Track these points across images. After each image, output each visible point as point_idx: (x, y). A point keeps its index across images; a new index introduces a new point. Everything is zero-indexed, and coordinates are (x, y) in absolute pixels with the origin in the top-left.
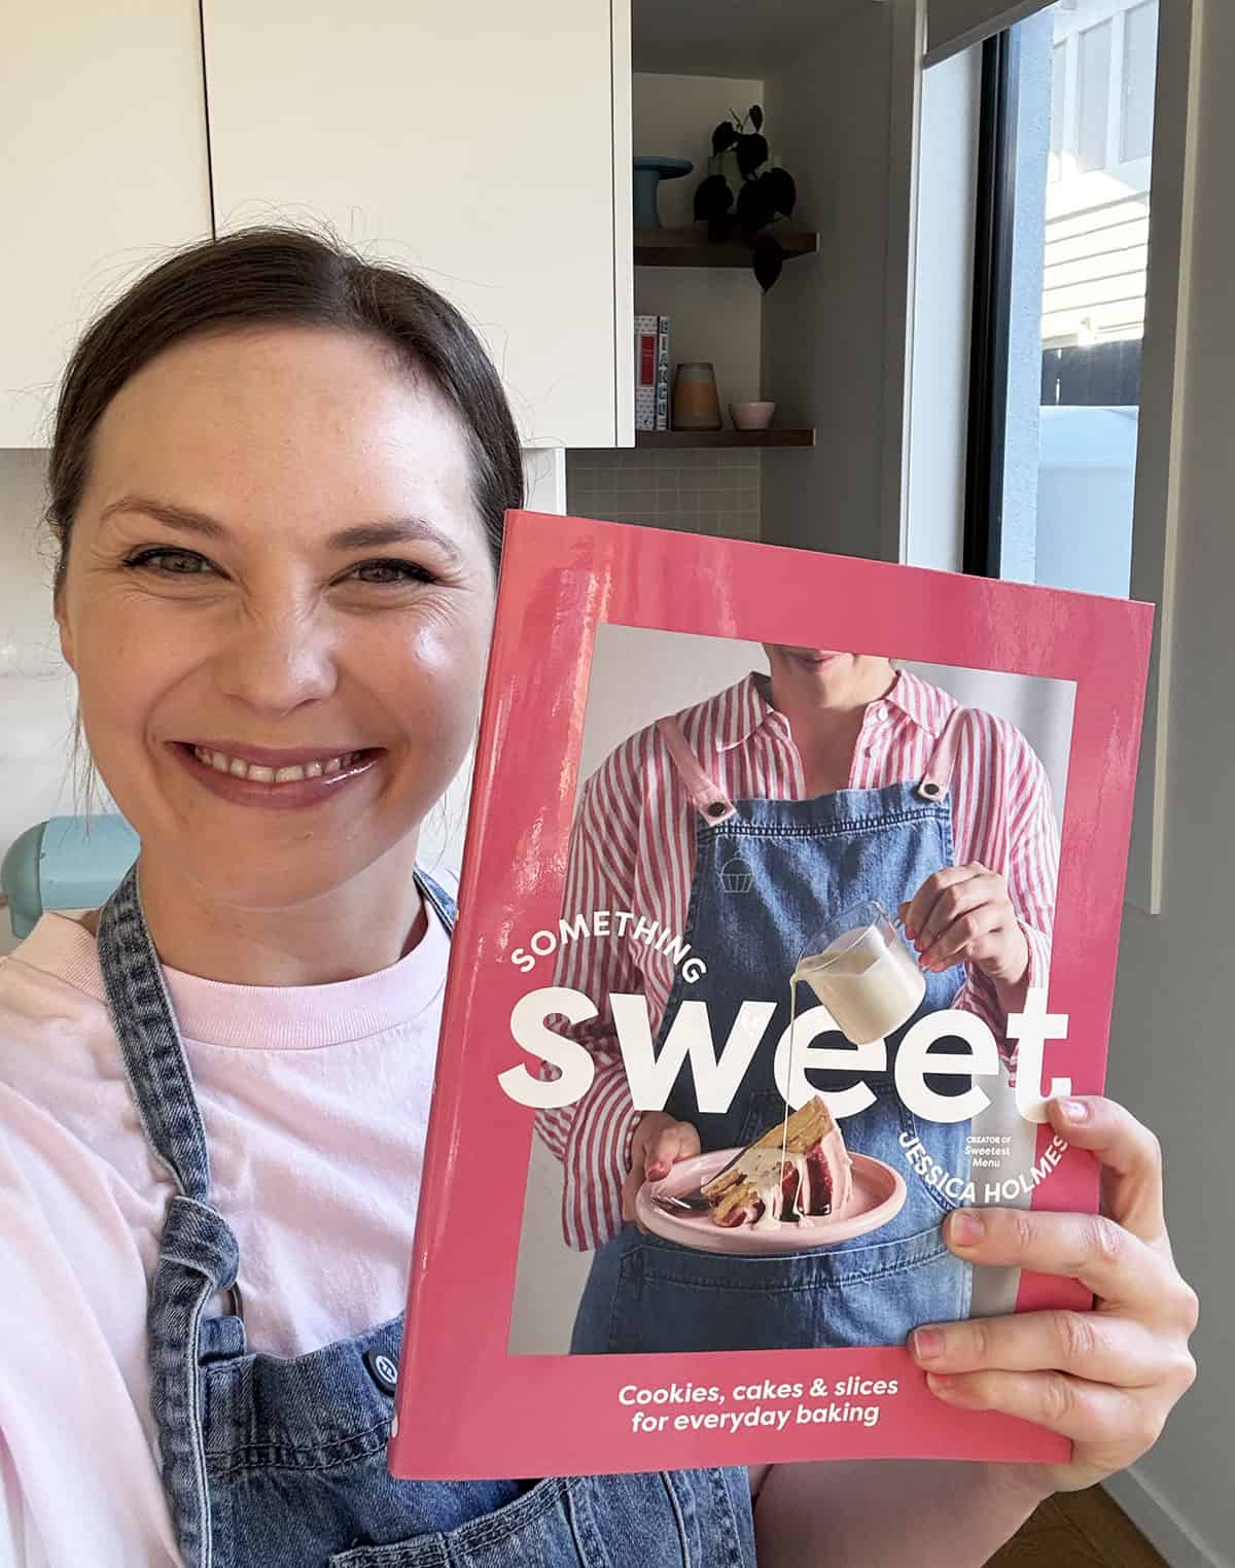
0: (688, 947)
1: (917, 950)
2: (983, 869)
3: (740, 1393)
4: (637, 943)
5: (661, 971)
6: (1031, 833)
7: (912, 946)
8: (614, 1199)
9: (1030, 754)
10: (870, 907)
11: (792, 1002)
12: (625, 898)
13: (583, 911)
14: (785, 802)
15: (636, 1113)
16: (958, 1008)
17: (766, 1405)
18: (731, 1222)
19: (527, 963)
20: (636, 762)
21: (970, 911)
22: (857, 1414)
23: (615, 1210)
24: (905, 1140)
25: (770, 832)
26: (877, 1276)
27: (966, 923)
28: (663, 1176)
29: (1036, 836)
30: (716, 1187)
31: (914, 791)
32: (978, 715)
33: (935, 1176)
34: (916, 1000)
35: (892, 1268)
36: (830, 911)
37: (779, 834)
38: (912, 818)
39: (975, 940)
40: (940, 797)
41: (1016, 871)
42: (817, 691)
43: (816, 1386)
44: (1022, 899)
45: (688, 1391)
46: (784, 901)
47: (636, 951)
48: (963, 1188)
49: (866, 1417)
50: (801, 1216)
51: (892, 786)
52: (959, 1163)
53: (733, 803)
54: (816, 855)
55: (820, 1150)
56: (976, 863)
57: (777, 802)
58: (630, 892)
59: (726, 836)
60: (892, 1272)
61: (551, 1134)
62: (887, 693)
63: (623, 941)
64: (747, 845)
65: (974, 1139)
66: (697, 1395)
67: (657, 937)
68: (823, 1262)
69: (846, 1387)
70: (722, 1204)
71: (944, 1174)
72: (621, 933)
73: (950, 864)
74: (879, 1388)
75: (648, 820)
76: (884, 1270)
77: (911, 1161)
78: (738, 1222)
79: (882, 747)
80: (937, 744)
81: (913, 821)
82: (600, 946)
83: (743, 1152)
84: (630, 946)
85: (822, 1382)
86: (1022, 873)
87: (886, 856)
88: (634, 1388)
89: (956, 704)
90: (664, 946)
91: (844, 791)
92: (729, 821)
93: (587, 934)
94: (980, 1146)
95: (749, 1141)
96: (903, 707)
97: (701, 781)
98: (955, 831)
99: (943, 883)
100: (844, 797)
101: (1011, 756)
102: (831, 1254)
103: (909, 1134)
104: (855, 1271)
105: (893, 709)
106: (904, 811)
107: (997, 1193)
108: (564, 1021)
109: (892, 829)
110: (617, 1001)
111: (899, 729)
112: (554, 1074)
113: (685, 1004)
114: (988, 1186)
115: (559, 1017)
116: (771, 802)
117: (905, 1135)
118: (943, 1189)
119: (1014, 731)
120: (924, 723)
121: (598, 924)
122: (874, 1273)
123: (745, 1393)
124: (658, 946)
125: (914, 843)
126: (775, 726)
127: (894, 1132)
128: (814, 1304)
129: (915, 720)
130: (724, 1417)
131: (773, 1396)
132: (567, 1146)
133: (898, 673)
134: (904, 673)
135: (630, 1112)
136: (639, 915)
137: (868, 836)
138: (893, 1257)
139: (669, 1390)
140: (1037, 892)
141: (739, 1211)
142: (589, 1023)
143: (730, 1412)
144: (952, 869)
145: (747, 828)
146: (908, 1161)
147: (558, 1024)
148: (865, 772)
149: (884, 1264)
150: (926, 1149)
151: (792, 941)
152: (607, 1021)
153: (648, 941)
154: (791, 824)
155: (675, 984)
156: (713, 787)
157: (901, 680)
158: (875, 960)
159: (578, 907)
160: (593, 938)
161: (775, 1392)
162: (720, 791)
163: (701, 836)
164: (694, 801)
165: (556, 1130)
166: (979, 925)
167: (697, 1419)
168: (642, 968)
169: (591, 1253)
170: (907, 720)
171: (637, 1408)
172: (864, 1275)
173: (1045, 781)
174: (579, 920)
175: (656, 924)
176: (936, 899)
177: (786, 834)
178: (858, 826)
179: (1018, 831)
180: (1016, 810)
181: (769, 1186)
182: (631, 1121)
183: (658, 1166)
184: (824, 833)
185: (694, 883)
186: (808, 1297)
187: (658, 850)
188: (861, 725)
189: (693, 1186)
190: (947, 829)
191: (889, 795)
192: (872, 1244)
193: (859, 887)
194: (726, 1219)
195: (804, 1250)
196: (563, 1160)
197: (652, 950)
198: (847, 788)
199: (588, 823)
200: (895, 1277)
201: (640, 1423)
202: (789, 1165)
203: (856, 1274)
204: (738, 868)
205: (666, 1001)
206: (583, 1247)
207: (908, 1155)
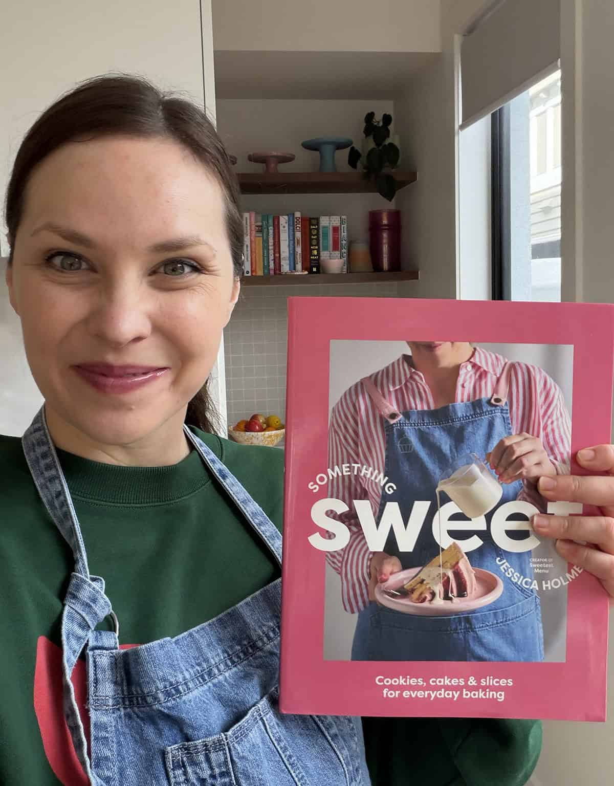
0: (387, 478)
1: (497, 474)
2: (527, 435)
3: (433, 682)
4: (363, 478)
5: (375, 489)
6: (554, 417)
7: (494, 473)
8: (364, 591)
9: (550, 381)
10: (471, 455)
11: (438, 501)
12: (355, 458)
13: (338, 465)
14: (425, 411)
15: (371, 553)
16: (520, 500)
17: (447, 688)
18: (420, 601)
19: (315, 488)
20: (354, 397)
21: (524, 455)
22: (493, 694)
23: (365, 595)
24: (500, 561)
25: (419, 425)
26: (494, 626)
27: (521, 461)
28: (386, 581)
29: (557, 419)
30: (411, 585)
31: (489, 402)
32: (519, 364)
33: (516, 577)
34: (498, 496)
35: (501, 622)
36: (452, 458)
37: (424, 425)
38: (489, 414)
39: (526, 469)
40: (503, 403)
41: (547, 436)
42: (435, 360)
43: (471, 680)
44: (552, 449)
45: (408, 680)
46: (430, 455)
47: (363, 481)
48: (531, 583)
49: (498, 696)
50: (453, 597)
51: (477, 401)
52: (527, 571)
53: (400, 413)
54: (442, 434)
55: (459, 567)
56: (525, 433)
57: (421, 411)
58: (358, 455)
59: (399, 428)
60: (501, 624)
61: (334, 562)
62: (471, 358)
63: (357, 477)
64: (409, 431)
65: (533, 560)
66: (413, 681)
67: (372, 474)
68: (467, 619)
69: (486, 681)
70: (415, 593)
71: (520, 577)
72: (356, 473)
73: (510, 434)
74: (503, 682)
75: (362, 424)
76: (497, 623)
77: (504, 571)
78: (424, 600)
79: (470, 383)
80: (498, 380)
81: (490, 415)
82: (346, 479)
83: (422, 570)
84: (360, 479)
85: (473, 679)
86: (551, 436)
87: (477, 432)
88: (382, 677)
89: (506, 360)
90: (376, 478)
91: (453, 404)
92: (399, 421)
93: (340, 474)
94: (537, 563)
95: (424, 564)
96: (478, 363)
97: (385, 404)
98: (512, 419)
99: (508, 443)
100: (453, 406)
101: (540, 381)
102: (470, 615)
103: (501, 559)
104: (483, 623)
105: (474, 366)
106: (484, 410)
107: (549, 585)
108: (335, 513)
109: (479, 419)
110: (357, 503)
111: (478, 374)
112: (332, 536)
113: (388, 503)
114: (544, 582)
115: (332, 511)
116: (418, 411)
117: (499, 558)
118: (521, 583)
119: (540, 371)
120: (491, 370)
121: (344, 470)
122: (492, 625)
123: (435, 682)
124: (373, 478)
125: (491, 425)
126: (417, 377)
127: (493, 557)
128: (465, 639)
129: (486, 369)
130: (426, 693)
131: (449, 684)
132: (341, 567)
133: (475, 349)
134: (478, 348)
135: (368, 552)
136: (363, 465)
137: (467, 424)
138: (501, 617)
139: (399, 679)
140: (560, 445)
141: (423, 596)
142: (346, 513)
143: (430, 690)
144: (511, 436)
145: (408, 424)
146: (502, 571)
147: (331, 514)
148: (463, 394)
149: (497, 621)
150: (510, 565)
151: (435, 473)
152: (353, 512)
153: (368, 476)
154: (429, 421)
155: (383, 495)
156: (390, 406)
157: (476, 352)
158: (475, 480)
159: (335, 463)
160: (343, 476)
161: (450, 682)
162: (394, 408)
163: (387, 429)
164: (382, 413)
165: (335, 561)
166: (529, 462)
167: (414, 693)
168: (367, 488)
169: (356, 615)
170: (482, 370)
171: (385, 686)
172: (488, 626)
173: (560, 392)
174: (336, 468)
175: (371, 469)
176: (504, 451)
177: (427, 425)
178: (462, 419)
179: (546, 418)
180: (544, 407)
181: (436, 584)
182: (369, 556)
183: (383, 576)
184: (445, 423)
185: (386, 450)
186: (461, 636)
187: (368, 434)
188: (459, 373)
189: (402, 585)
190: (508, 418)
191: (476, 405)
192: (490, 610)
193: (465, 446)
194: (418, 599)
195: (457, 613)
196: (340, 574)
197: (370, 481)
198: (454, 402)
199: (336, 425)
200: (503, 627)
201: (387, 694)
202: (444, 574)
203: (484, 625)
204: (406, 442)
205: (379, 503)
206: (353, 612)
207: (502, 568)
